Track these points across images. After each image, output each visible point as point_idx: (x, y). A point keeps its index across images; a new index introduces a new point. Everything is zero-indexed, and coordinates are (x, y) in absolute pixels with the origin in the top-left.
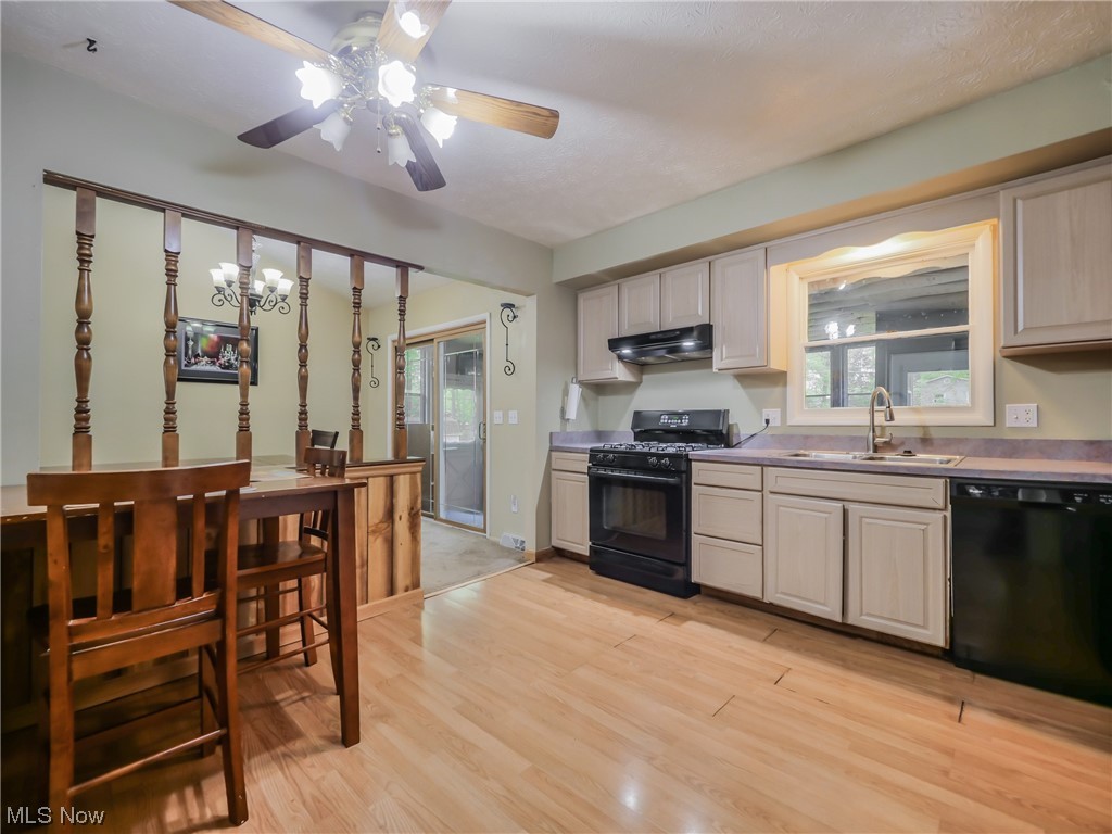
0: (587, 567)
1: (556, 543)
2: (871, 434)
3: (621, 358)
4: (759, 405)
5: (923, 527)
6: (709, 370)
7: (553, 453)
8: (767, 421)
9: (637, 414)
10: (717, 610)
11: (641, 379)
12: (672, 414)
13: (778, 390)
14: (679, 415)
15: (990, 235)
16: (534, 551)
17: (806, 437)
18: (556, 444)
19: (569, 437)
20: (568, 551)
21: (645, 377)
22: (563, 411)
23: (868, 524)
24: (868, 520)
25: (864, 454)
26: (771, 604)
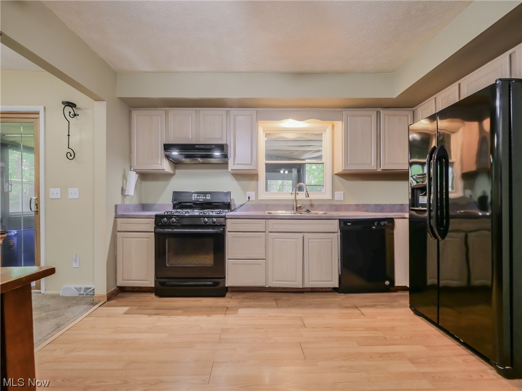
0: (153, 295)
1: (121, 283)
2: (295, 203)
3: (167, 157)
4: (245, 190)
5: (331, 240)
6: (225, 171)
7: (119, 220)
8: (249, 198)
9: (175, 193)
10: (244, 298)
11: (175, 172)
12: (199, 193)
13: (254, 183)
14: (205, 193)
15: (331, 127)
16: (105, 293)
17: (267, 205)
18: (119, 213)
19: (127, 208)
20: (129, 287)
21: (177, 171)
22: (123, 190)
23: (312, 242)
24: (312, 240)
25: (293, 212)
26: (269, 287)
